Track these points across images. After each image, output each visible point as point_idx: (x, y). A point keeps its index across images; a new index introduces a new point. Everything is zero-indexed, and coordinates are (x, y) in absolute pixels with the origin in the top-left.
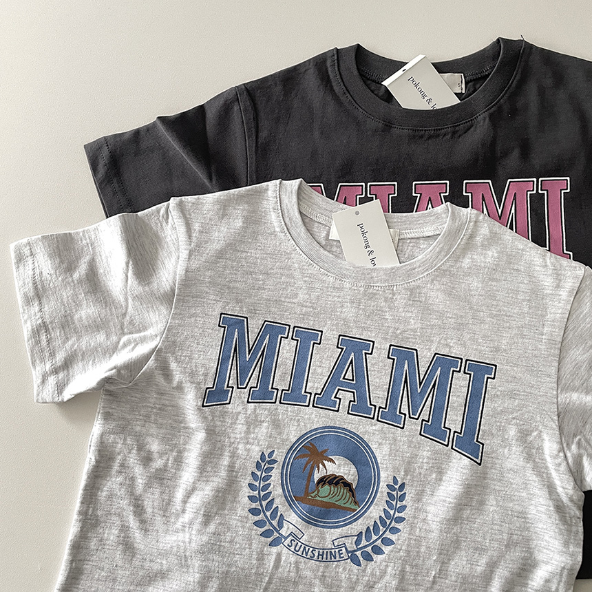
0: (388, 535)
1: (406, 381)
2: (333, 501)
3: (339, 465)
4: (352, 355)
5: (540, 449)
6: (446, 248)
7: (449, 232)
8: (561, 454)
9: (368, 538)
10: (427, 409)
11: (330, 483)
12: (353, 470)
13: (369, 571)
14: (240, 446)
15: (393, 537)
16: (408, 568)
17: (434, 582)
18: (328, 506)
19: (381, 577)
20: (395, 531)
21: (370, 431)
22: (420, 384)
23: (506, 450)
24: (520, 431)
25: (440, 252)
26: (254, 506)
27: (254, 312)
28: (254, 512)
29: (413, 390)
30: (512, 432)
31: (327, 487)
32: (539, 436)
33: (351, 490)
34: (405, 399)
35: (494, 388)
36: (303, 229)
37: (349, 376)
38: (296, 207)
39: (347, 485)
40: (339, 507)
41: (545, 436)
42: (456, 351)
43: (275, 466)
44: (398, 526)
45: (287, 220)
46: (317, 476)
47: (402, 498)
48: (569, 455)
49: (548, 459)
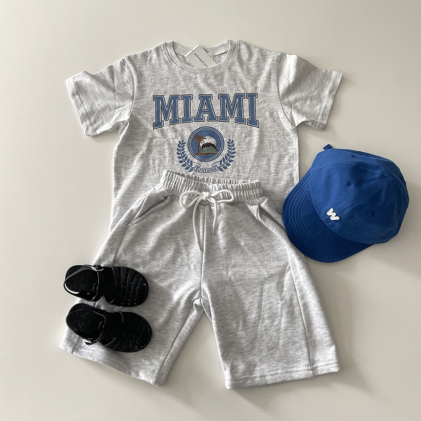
0: (231, 159)
1: (226, 106)
2: (209, 152)
4: (205, 101)
5: (278, 117)
7: (231, 50)
8: (285, 116)
9: (224, 161)
10: (236, 114)
11: (206, 146)
12: (214, 140)
13: (226, 172)
14: (171, 140)
15: (233, 159)
16: (240, 168)
17: (250, 171)
18: (207, 154)
19: (231, 173)
20: (233, 157)
21: (217, 125)
22: (232, 105)
23: (267, 121)
24: (270, 113)
26: (180, 160)
27: (166, 93)
28: (181, 162)
29: (230, 108)
30: (267, 114)
31: (206, 148)
32: (277, 113)
33: (215, 147)
34: (227, 112)
35: (258, 101)
36: (178, 59)
37: (206, 108)
38: (173, 51)
39: (213, 145)
40: (211, 153)
41: (279, 113)
42: (242, 91)
43: (185, 144)
44: (234, 155)
45: (171, 56)
46: (201, 145)
47: (233, 145)
48: (288, 116)
49: (281, 120)
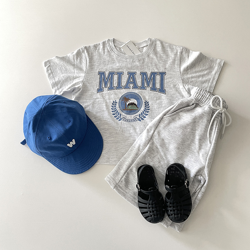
0: (146, 113)
1: (145, 79)
2: (132, 108)
3: (132, 101)
4: (132, 76)
6: (150, 48)
8: (184, 88)
9: (142, 115)
10: (151, 85)
12: (136, 101)
13: (143, 122)
18: (131, 110)
20: (148, 112)
21: (138, 92)
22: (149, 79)
25: (149, 49)
26: (113, 113)
27: (106, 70)
28: (114, 114)
30: (172, 86)
31: (130, 106)
33: (136, 105)
34: (146, 83)
35: (166, 77)
36: (116, 49)
37: (131, 80)
38: (113, 44)
39: (135, 104)
41: (180, 85)
42: (156, 71)
43: (117, 103)
45: (112, 48)
46: (127, 104)
47: (148, 105)
